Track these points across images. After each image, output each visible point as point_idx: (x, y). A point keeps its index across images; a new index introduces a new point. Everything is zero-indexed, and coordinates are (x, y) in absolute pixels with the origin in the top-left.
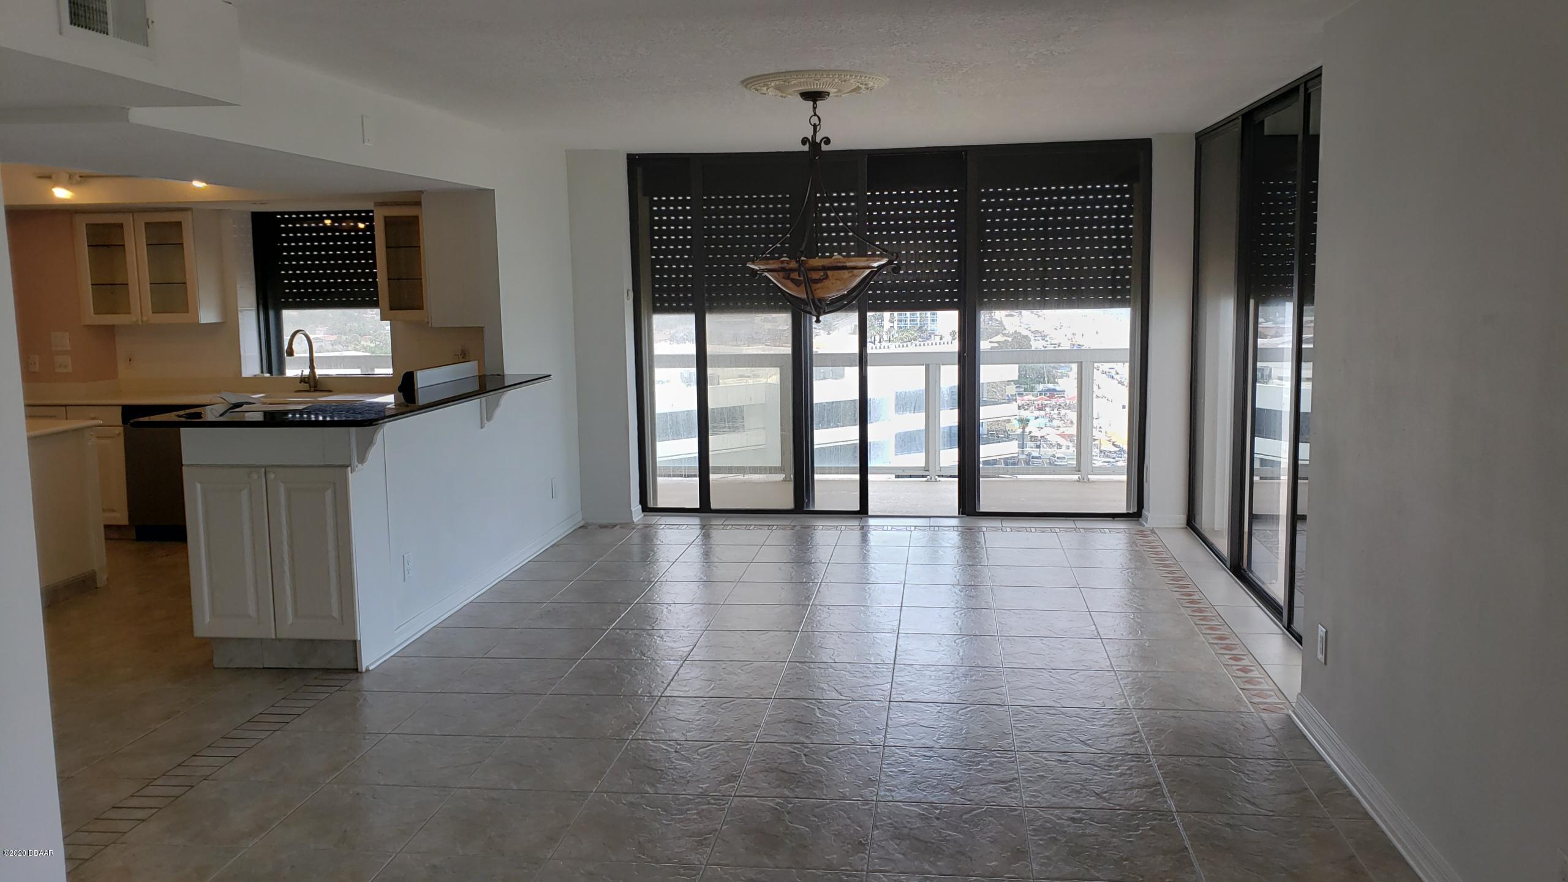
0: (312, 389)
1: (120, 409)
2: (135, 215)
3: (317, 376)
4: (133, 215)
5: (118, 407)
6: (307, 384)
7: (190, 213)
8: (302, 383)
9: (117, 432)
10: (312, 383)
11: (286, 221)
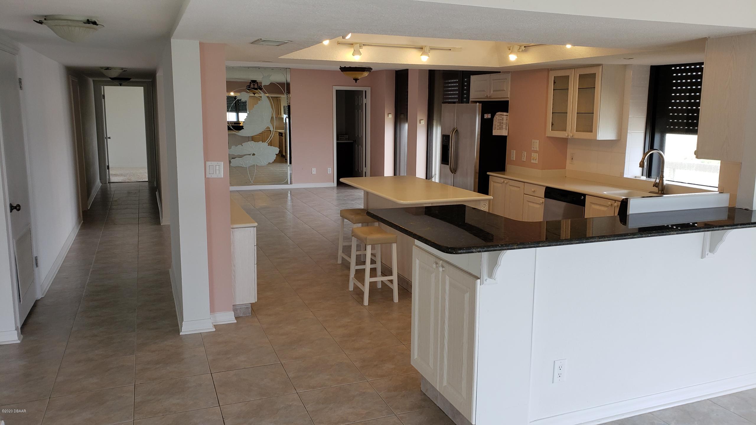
0: (660, 192)
1: (544, 188)
2: (575, 69)
3: (665, 184)
4: (574, 70)
5: (544, 187)
6: (657, 188)
7: (601, 67)
8: (655, 187)
9: (541, 201)
10: (660, 187)
11: (677, 71)
